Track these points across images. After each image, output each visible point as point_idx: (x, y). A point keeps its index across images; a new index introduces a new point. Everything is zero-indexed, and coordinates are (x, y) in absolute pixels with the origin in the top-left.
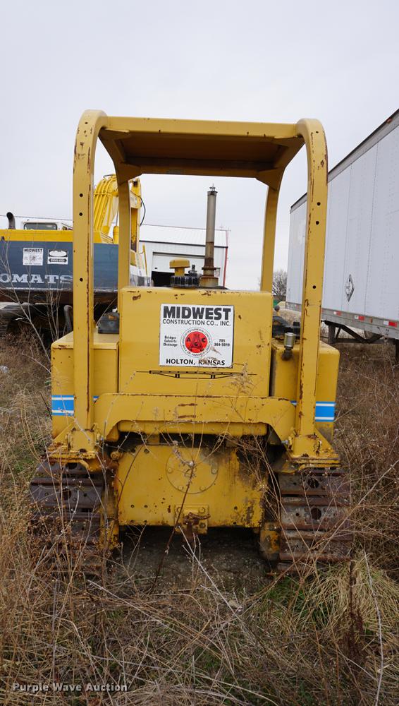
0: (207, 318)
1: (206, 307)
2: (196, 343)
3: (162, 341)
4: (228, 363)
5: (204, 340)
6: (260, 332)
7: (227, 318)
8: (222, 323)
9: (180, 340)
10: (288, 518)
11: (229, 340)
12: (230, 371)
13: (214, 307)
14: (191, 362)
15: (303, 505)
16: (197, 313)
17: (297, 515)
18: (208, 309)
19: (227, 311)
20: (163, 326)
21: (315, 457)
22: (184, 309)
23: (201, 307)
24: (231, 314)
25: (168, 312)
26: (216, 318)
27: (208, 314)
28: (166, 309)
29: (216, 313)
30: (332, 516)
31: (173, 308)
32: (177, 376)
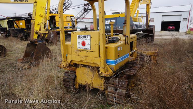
0: (85, 38)
1: (85, 35)
2: (84, 44)
3: (78, 43)
4: (90, 49)
5: (85, 43)
6: (96, 41)
7: (89, 38)
8: (88, 39)
9: (81, 43)
10: (109, 89)
11: (89, 43)
12: (90, 50)
13: (87, 35)
14: (83, 48)
15: (113, 87)
16: (84, 37)
17: (112, 89)
18: (86, 36)
19: (89, 36)
20: (78, 40)
21: (104, 73)
22: (81, 36)
23: (84, 35)
24: (90, 37)
25: (79, 37)
26: (87, 38)
27: (86, 37)
28: (78, 36)
29: (87, 37)
30: (120, 92)
31: (79, 36)
32: (81, 51)
